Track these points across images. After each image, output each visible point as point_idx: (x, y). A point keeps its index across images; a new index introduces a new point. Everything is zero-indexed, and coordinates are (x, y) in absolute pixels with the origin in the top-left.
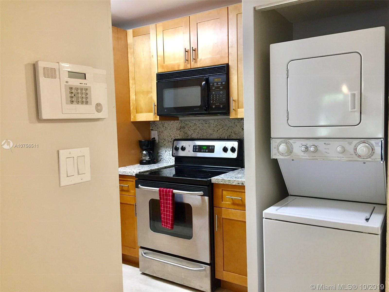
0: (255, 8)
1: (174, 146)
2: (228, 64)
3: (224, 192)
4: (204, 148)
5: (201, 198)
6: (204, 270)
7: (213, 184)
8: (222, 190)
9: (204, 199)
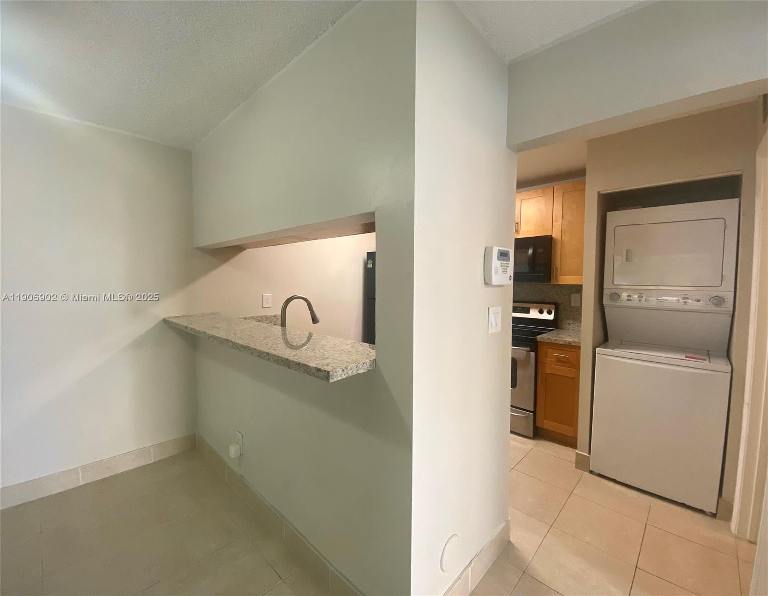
0: (598, 192)
2: (552, 236)
3: (549, 350)
4: (518, 309)
5: (527, 353)
6: (527, 417)
7: (537, 342)
8: (547, 348)
9: (530, 354)
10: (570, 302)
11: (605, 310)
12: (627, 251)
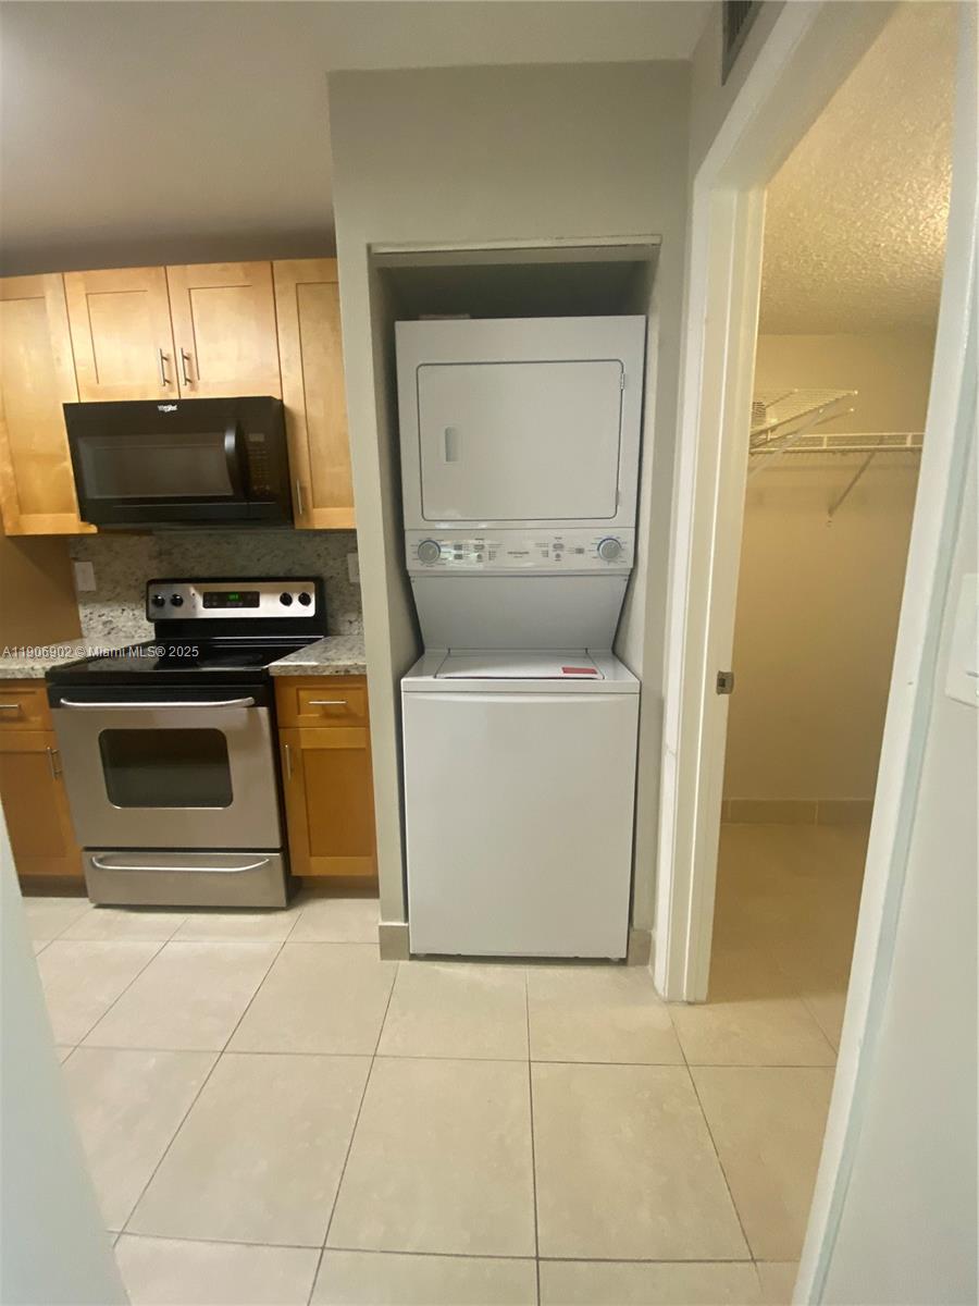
0: (368, 249)
1: (151, 597)
3: (303, 694)
4: (232, 597)
5: (247, 711)
6: (269, 864)
7: (272, 678)
8: (298, 690)
9: (257, 712)
10: (347, 574)
11: (413, 585)
12: (447, 432)
